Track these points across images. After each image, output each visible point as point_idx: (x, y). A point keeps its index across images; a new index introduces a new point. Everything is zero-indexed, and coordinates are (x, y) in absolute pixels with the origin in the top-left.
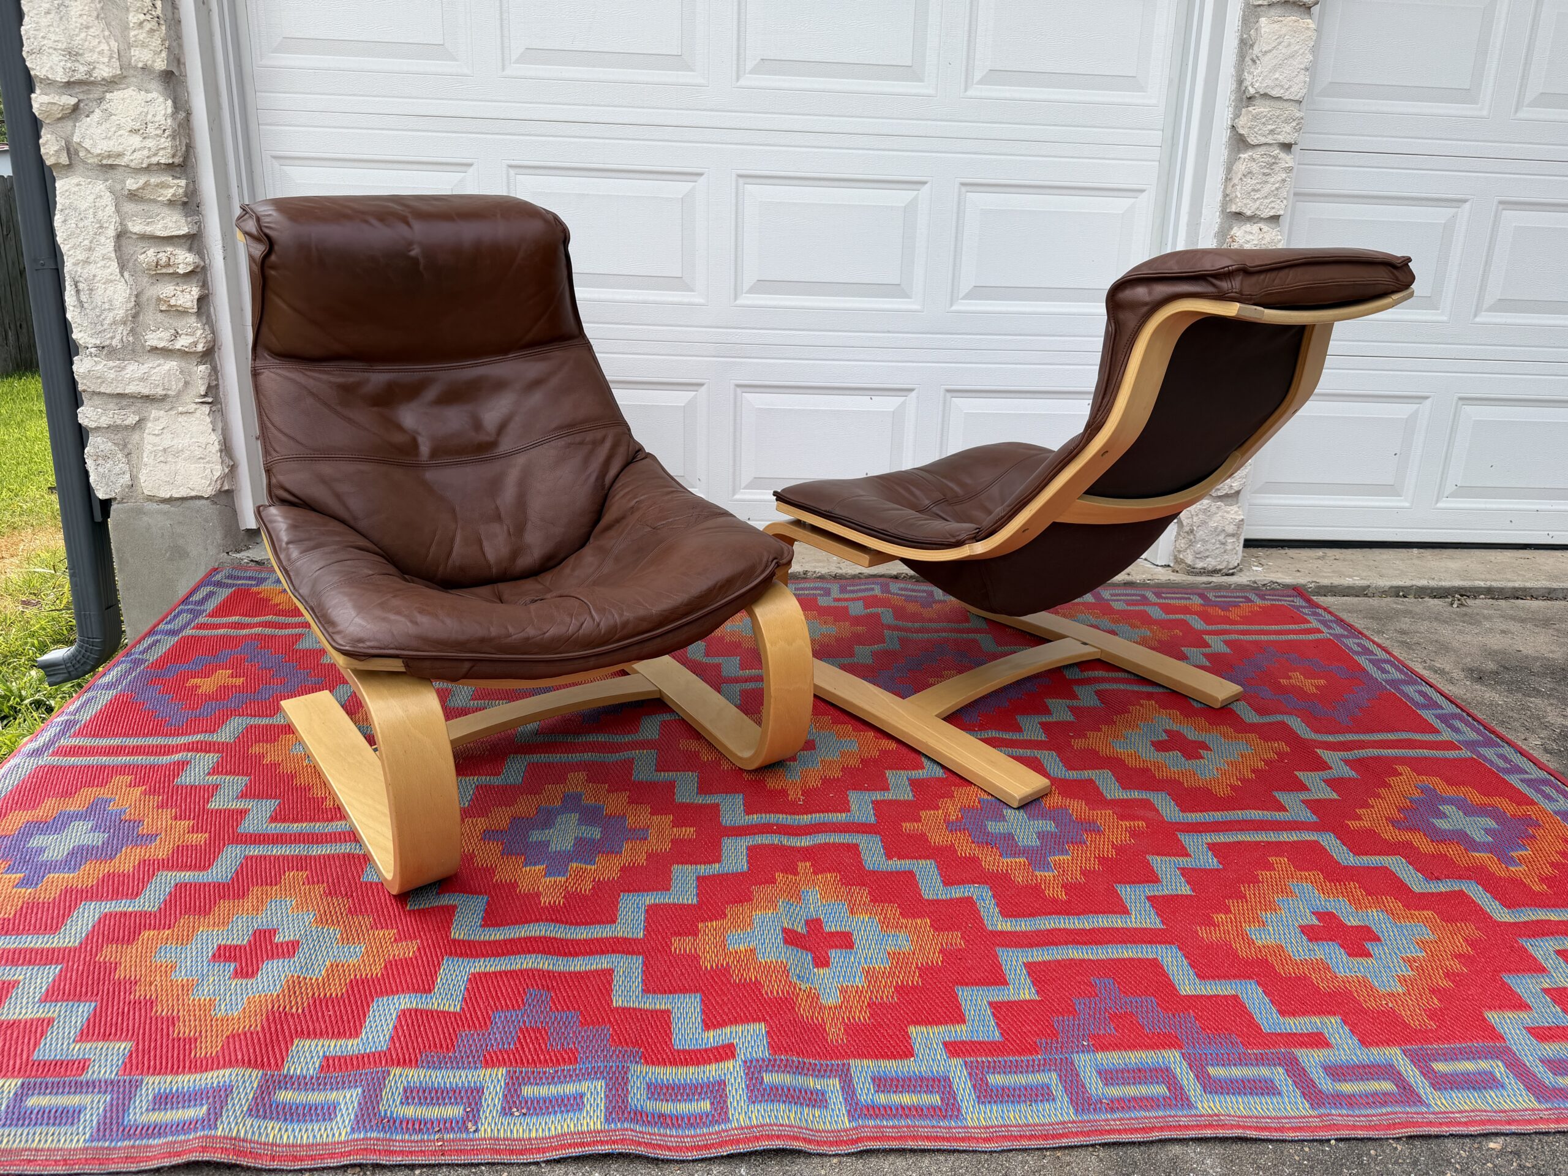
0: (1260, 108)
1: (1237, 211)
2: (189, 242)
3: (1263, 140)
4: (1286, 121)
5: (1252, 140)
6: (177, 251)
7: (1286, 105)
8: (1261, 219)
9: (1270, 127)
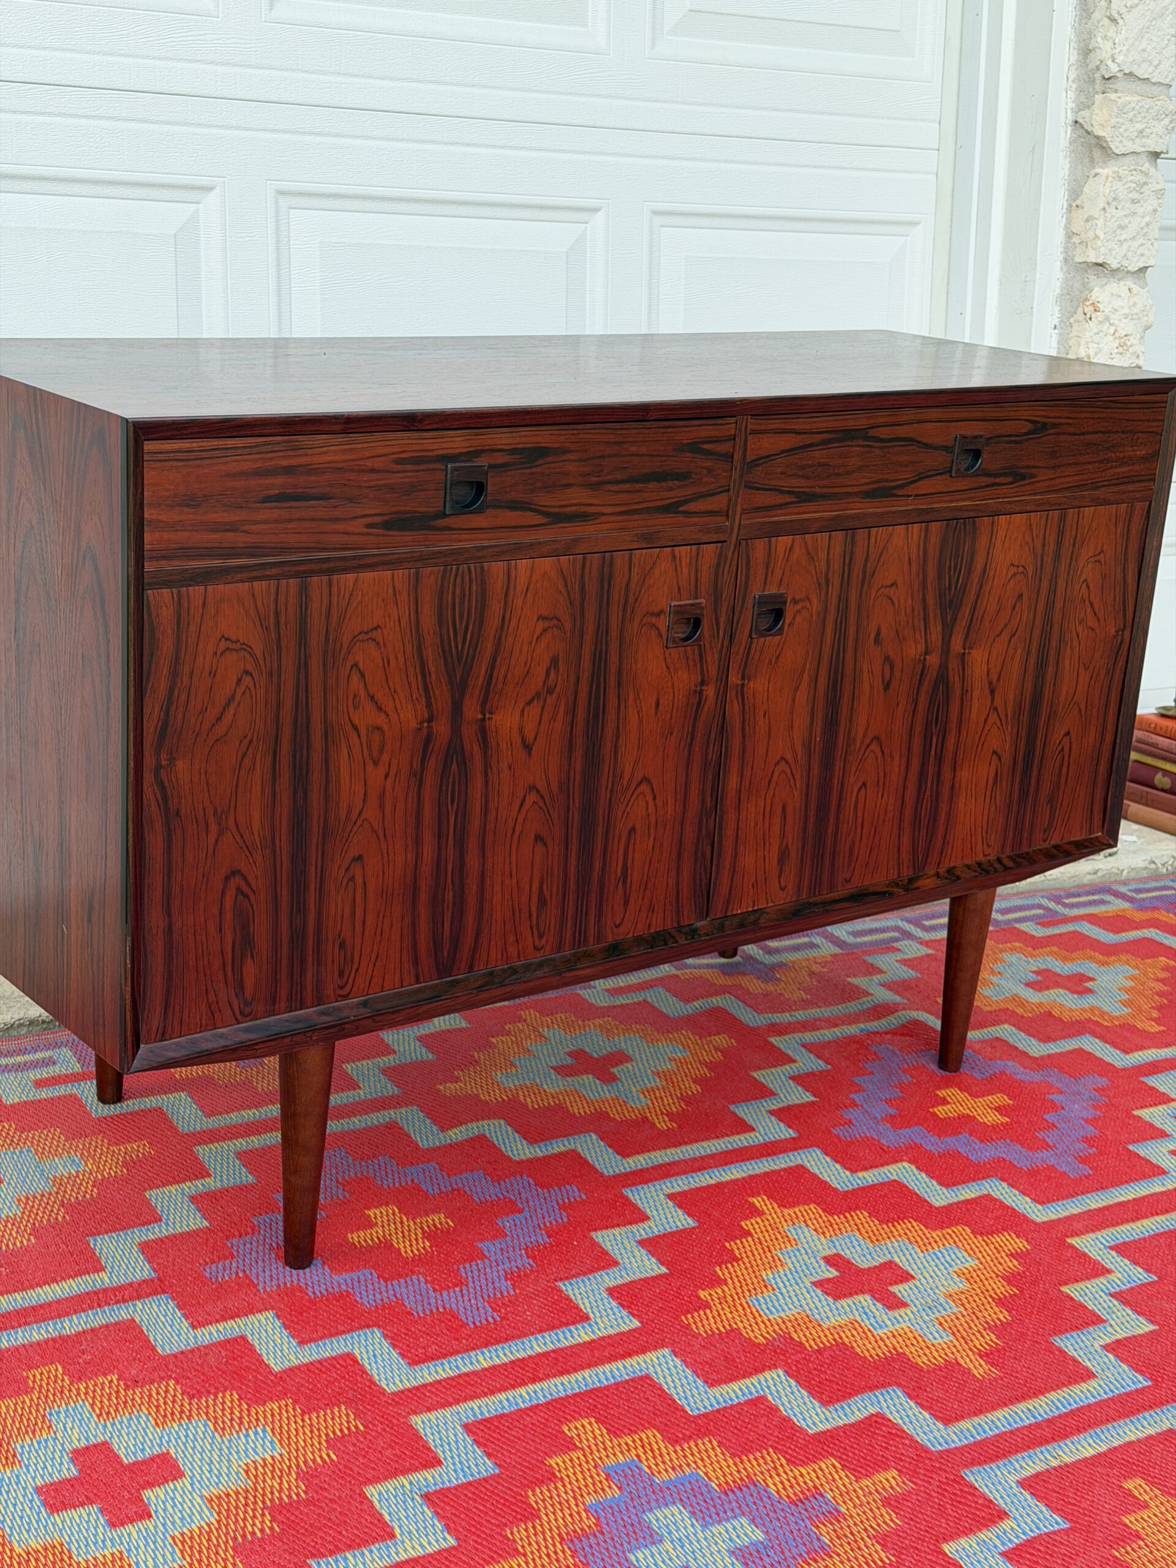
0: (1125, 97)
1: (1100, 261)
3: (1130, 147)
4: (1157, 118)
5: (1117, 147)
7: (1156, 90)
8: (1128, 272)
9: (1139, 126)
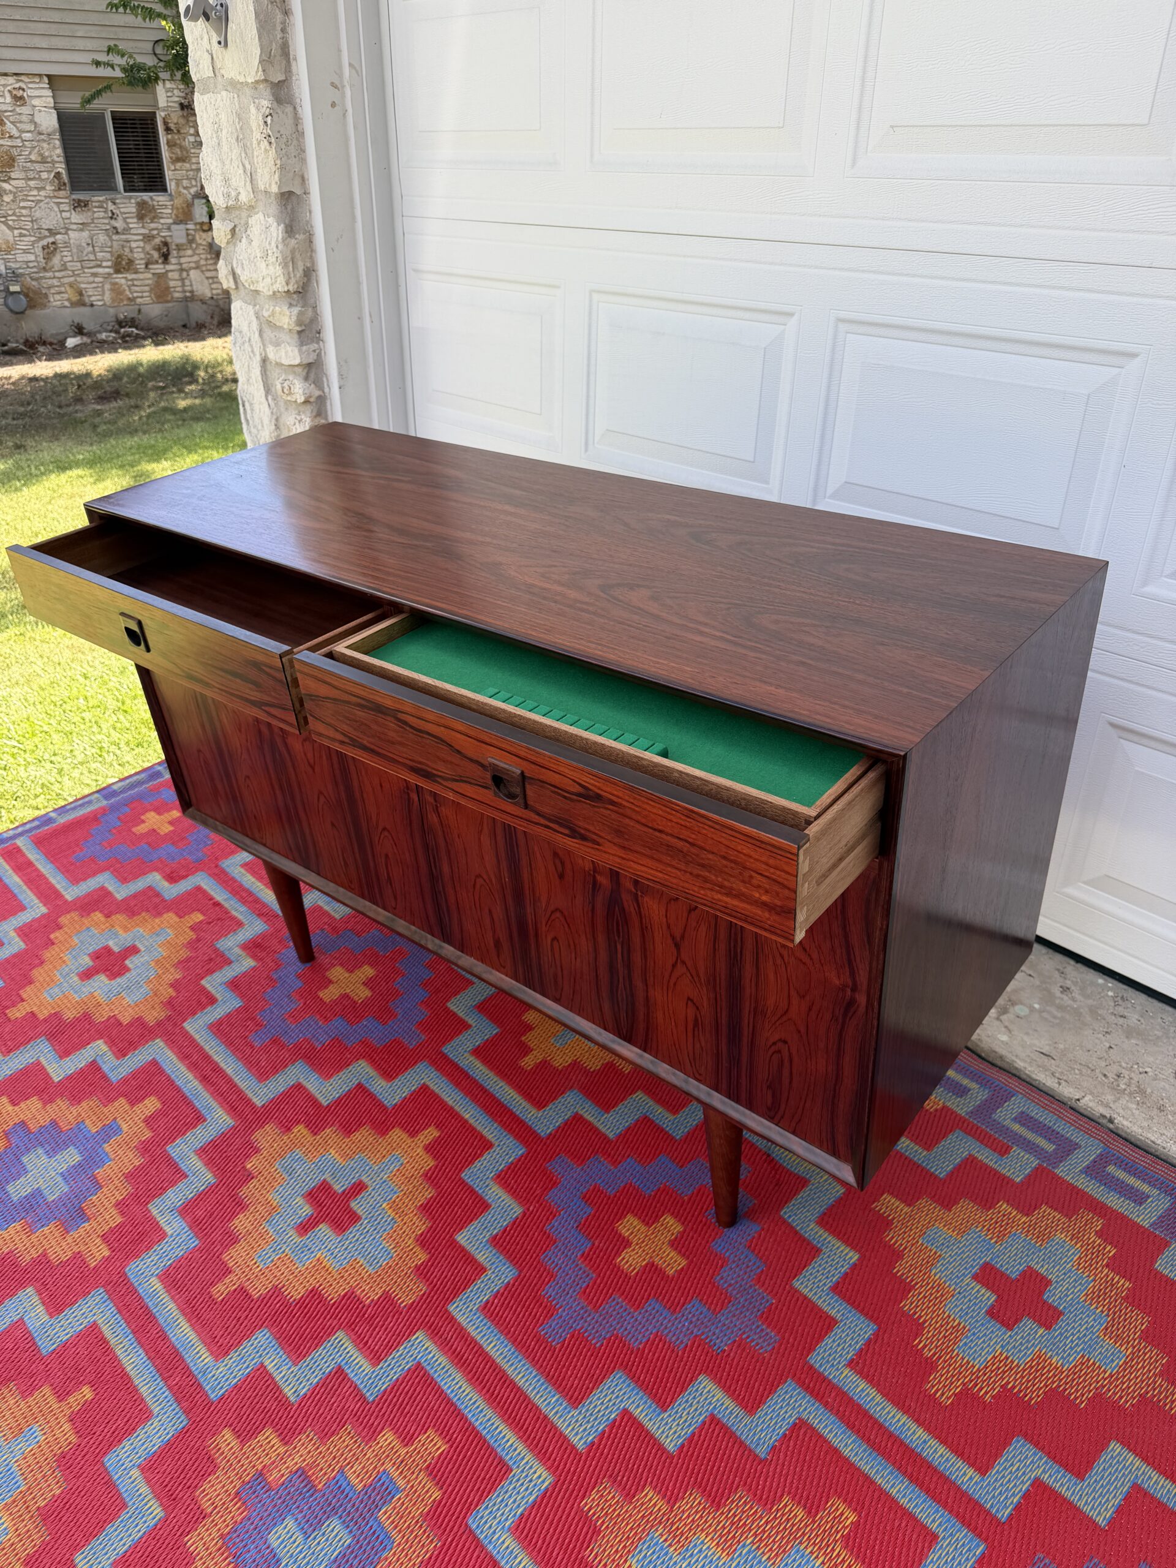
2: (306, 371)
6: (296, 381)
